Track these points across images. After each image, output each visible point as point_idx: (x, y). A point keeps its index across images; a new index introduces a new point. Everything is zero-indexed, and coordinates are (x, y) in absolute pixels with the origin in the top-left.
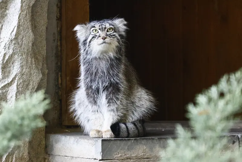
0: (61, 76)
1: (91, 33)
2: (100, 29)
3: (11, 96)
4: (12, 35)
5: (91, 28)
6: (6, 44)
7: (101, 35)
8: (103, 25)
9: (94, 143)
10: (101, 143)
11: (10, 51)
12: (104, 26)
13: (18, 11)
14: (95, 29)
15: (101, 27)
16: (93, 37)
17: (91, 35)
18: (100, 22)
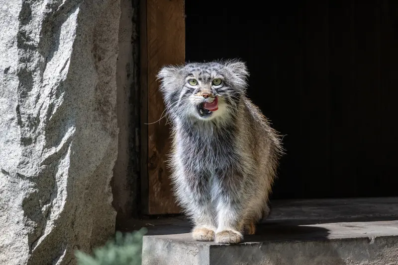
0: (139, 134)
1: (185, 84)
2: (200, 79)
3: (60, 173)
4: (63, 74)
5: (187, 76)
6: (52, 89)
7: (201, 89)
8: (206, 72)
9: (197, 251)
10: (209, 251)
11: (59, 100)
12: (207, 75)
13: (73, 34)
14: (192, 78)
15: (202, 76)
16: (188, 92)
17: (184, 87)
18: (202, 66)
